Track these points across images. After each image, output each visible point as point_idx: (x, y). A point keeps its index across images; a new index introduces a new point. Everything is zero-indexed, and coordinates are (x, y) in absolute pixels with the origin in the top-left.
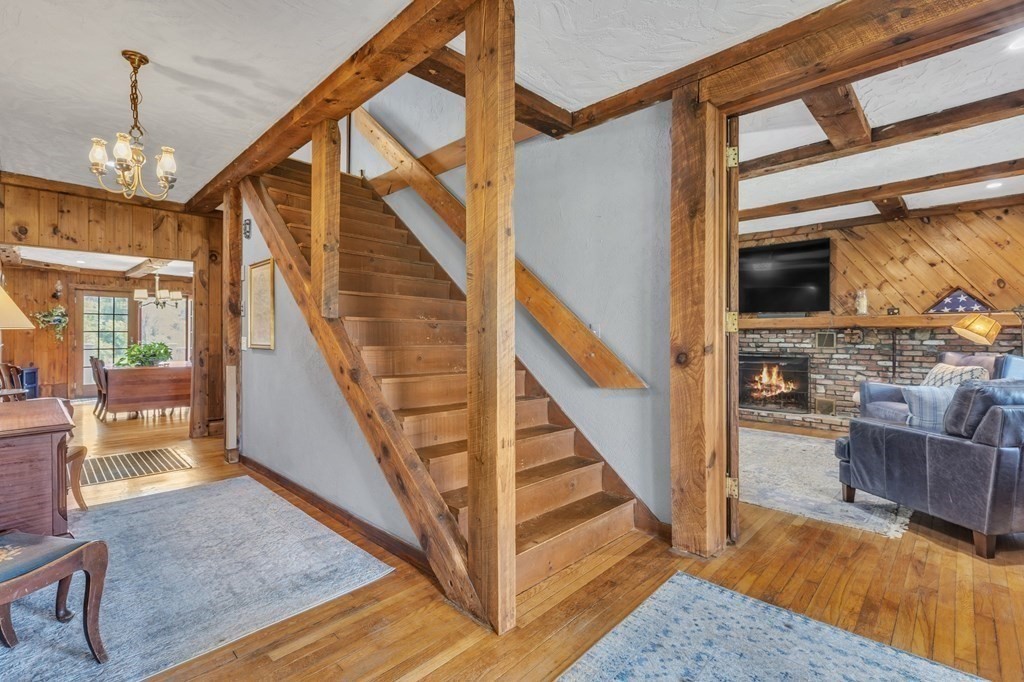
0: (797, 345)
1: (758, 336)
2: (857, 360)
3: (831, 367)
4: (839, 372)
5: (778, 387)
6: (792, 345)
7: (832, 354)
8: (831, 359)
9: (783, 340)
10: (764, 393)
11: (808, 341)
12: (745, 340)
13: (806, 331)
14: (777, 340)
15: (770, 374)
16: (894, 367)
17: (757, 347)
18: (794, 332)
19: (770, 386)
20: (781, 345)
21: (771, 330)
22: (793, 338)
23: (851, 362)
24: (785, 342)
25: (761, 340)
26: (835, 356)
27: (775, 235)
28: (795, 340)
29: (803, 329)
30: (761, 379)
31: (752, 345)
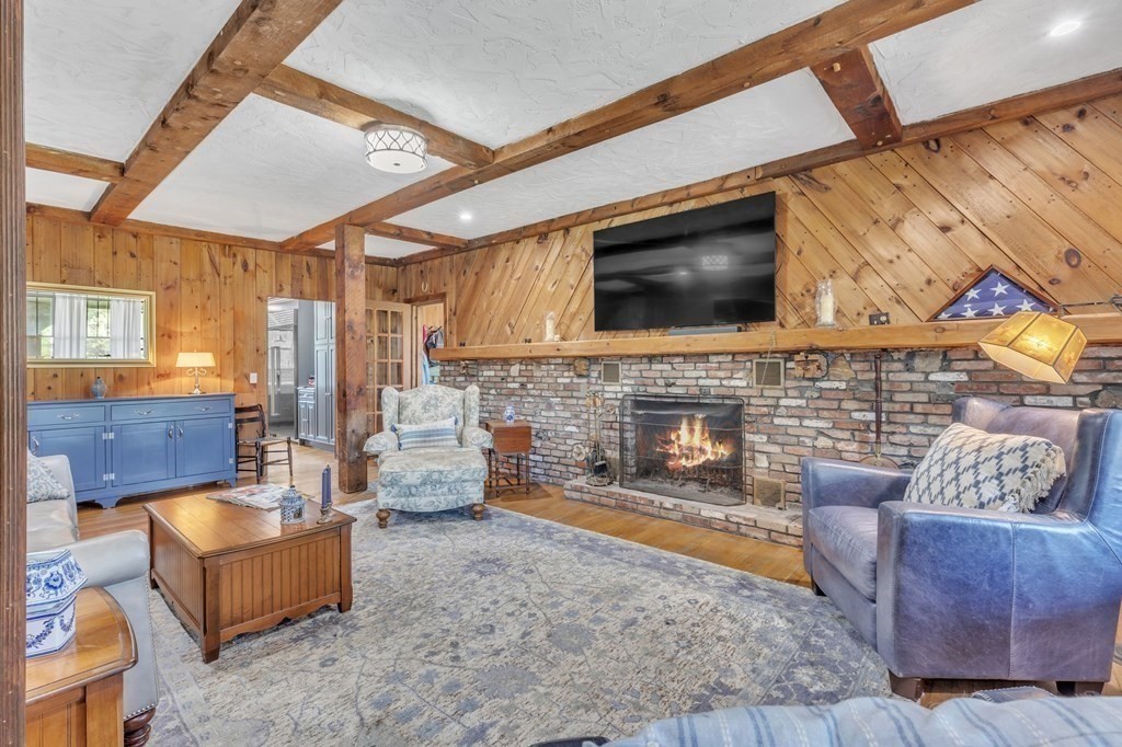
0: (724, 382)
1: (668, 367)
2: (817, 409)
3: (777, 421)
4: (790, 431)
5: (702, 451)
6: (717, 382)
7: (779, 398)
8: (777, 407)
9: (703, 374)
10: (683, 462)
11: (740, 374)
12: (651, 374)
13: (738, 358)
14: (695, 374)
15: (692, 431)
16: (879, 422)
17: (668, 385)
18: (720, 358)
19: (691, 449)
20: (701, 382)
21: (686, 356)
22: (719, 369)
23: (808, 413)
24: (707, 377)
25: (674, 374)
26: (783, 402)
27: (693, 191)
28: (721, 374)
29: (734, 354)
30: (678, 438)
31: (661, 382)
